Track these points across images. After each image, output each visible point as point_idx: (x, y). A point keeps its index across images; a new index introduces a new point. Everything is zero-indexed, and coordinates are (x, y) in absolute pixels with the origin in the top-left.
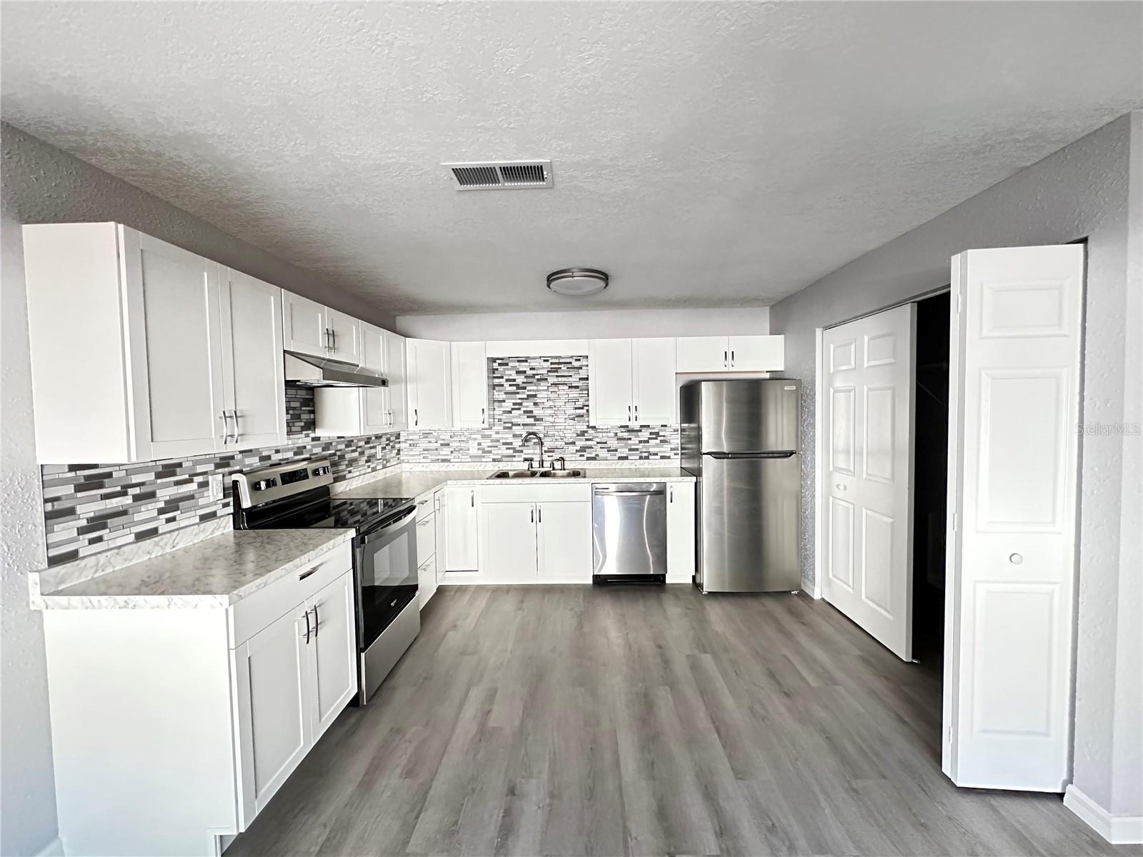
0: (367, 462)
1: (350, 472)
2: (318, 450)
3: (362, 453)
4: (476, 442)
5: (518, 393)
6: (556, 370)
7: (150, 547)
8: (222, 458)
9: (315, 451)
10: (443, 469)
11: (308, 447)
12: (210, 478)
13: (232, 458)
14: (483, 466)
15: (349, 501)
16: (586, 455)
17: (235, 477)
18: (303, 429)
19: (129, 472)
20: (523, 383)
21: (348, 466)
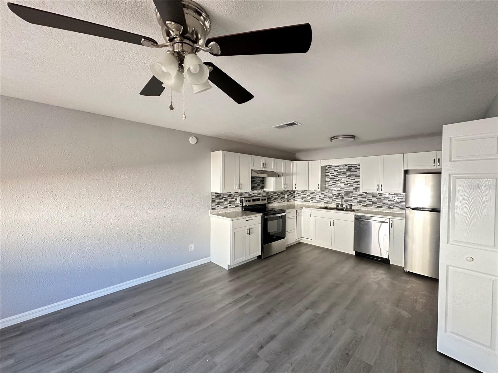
0: (281, 199)
1: (275, 201)
2: (265, 194)
3: (279, 196)
4: (319, 196)
5: (335, 178)
6: (349, 170)
7: (226, 210)
8: (240, 194)
9: (264, 194)
10: (307, 204)
11: (262, 193)
12: (238, 198)
13: (243, 194)
14: (321, 204)
15: (274, 210)
16: (362, 204)
17: (242, 198)
18: (261, 188)
19: (223, 195)
20: (337, 174)
21: (274, 199)
